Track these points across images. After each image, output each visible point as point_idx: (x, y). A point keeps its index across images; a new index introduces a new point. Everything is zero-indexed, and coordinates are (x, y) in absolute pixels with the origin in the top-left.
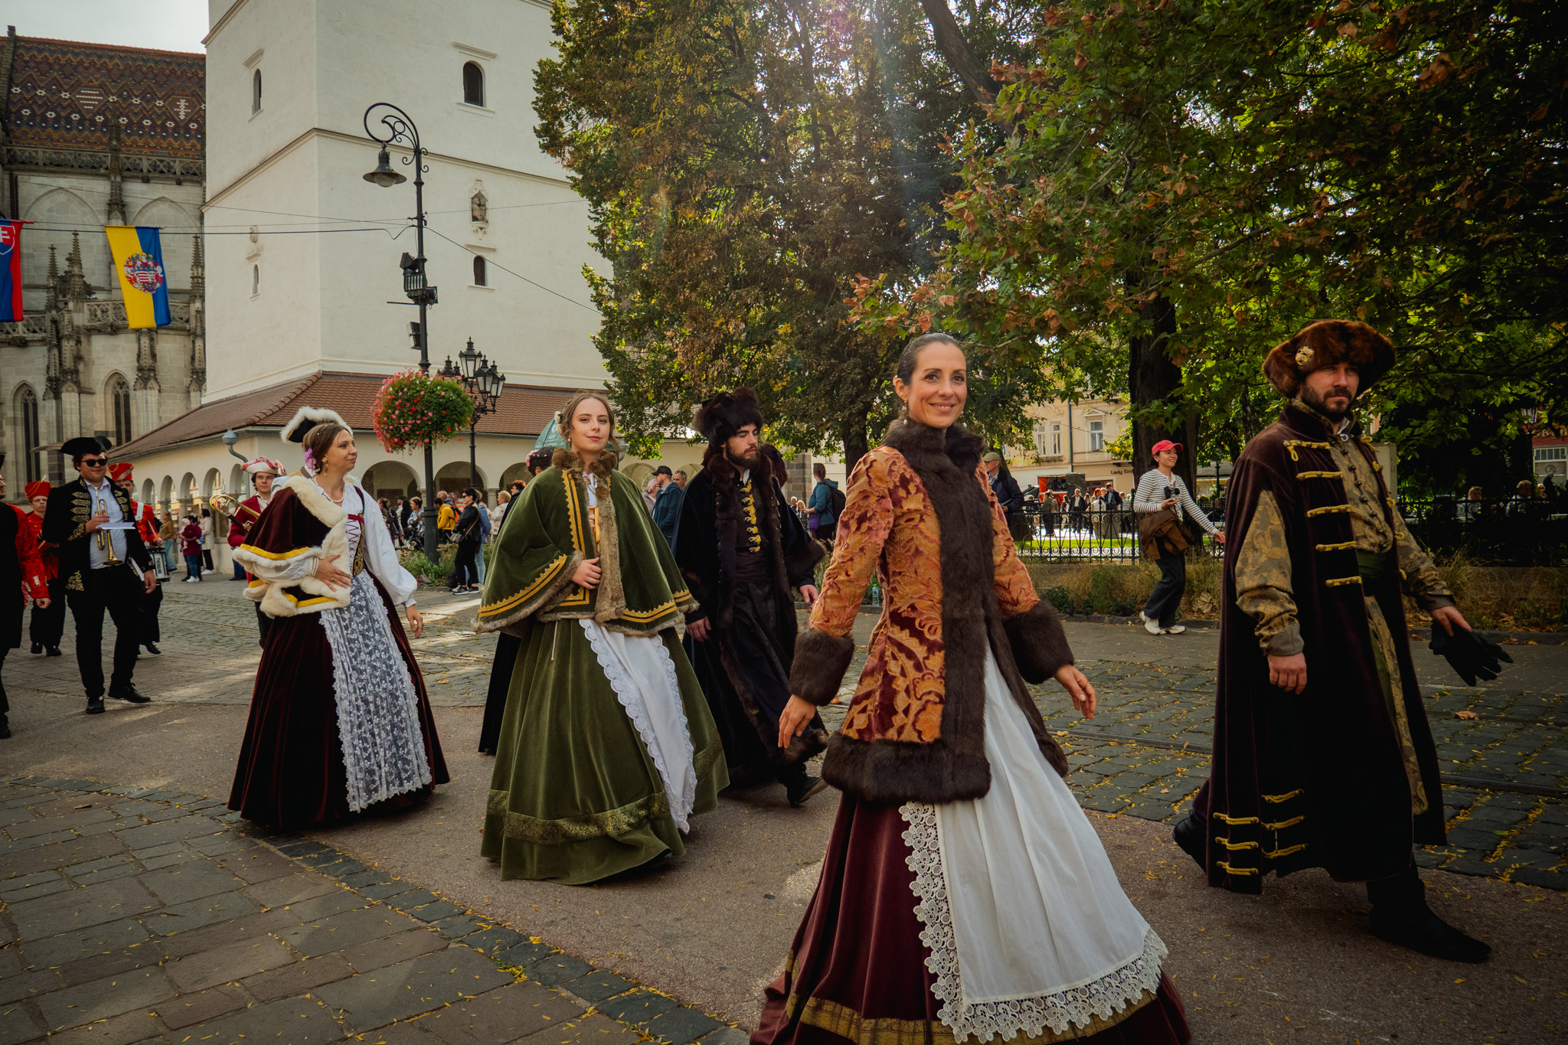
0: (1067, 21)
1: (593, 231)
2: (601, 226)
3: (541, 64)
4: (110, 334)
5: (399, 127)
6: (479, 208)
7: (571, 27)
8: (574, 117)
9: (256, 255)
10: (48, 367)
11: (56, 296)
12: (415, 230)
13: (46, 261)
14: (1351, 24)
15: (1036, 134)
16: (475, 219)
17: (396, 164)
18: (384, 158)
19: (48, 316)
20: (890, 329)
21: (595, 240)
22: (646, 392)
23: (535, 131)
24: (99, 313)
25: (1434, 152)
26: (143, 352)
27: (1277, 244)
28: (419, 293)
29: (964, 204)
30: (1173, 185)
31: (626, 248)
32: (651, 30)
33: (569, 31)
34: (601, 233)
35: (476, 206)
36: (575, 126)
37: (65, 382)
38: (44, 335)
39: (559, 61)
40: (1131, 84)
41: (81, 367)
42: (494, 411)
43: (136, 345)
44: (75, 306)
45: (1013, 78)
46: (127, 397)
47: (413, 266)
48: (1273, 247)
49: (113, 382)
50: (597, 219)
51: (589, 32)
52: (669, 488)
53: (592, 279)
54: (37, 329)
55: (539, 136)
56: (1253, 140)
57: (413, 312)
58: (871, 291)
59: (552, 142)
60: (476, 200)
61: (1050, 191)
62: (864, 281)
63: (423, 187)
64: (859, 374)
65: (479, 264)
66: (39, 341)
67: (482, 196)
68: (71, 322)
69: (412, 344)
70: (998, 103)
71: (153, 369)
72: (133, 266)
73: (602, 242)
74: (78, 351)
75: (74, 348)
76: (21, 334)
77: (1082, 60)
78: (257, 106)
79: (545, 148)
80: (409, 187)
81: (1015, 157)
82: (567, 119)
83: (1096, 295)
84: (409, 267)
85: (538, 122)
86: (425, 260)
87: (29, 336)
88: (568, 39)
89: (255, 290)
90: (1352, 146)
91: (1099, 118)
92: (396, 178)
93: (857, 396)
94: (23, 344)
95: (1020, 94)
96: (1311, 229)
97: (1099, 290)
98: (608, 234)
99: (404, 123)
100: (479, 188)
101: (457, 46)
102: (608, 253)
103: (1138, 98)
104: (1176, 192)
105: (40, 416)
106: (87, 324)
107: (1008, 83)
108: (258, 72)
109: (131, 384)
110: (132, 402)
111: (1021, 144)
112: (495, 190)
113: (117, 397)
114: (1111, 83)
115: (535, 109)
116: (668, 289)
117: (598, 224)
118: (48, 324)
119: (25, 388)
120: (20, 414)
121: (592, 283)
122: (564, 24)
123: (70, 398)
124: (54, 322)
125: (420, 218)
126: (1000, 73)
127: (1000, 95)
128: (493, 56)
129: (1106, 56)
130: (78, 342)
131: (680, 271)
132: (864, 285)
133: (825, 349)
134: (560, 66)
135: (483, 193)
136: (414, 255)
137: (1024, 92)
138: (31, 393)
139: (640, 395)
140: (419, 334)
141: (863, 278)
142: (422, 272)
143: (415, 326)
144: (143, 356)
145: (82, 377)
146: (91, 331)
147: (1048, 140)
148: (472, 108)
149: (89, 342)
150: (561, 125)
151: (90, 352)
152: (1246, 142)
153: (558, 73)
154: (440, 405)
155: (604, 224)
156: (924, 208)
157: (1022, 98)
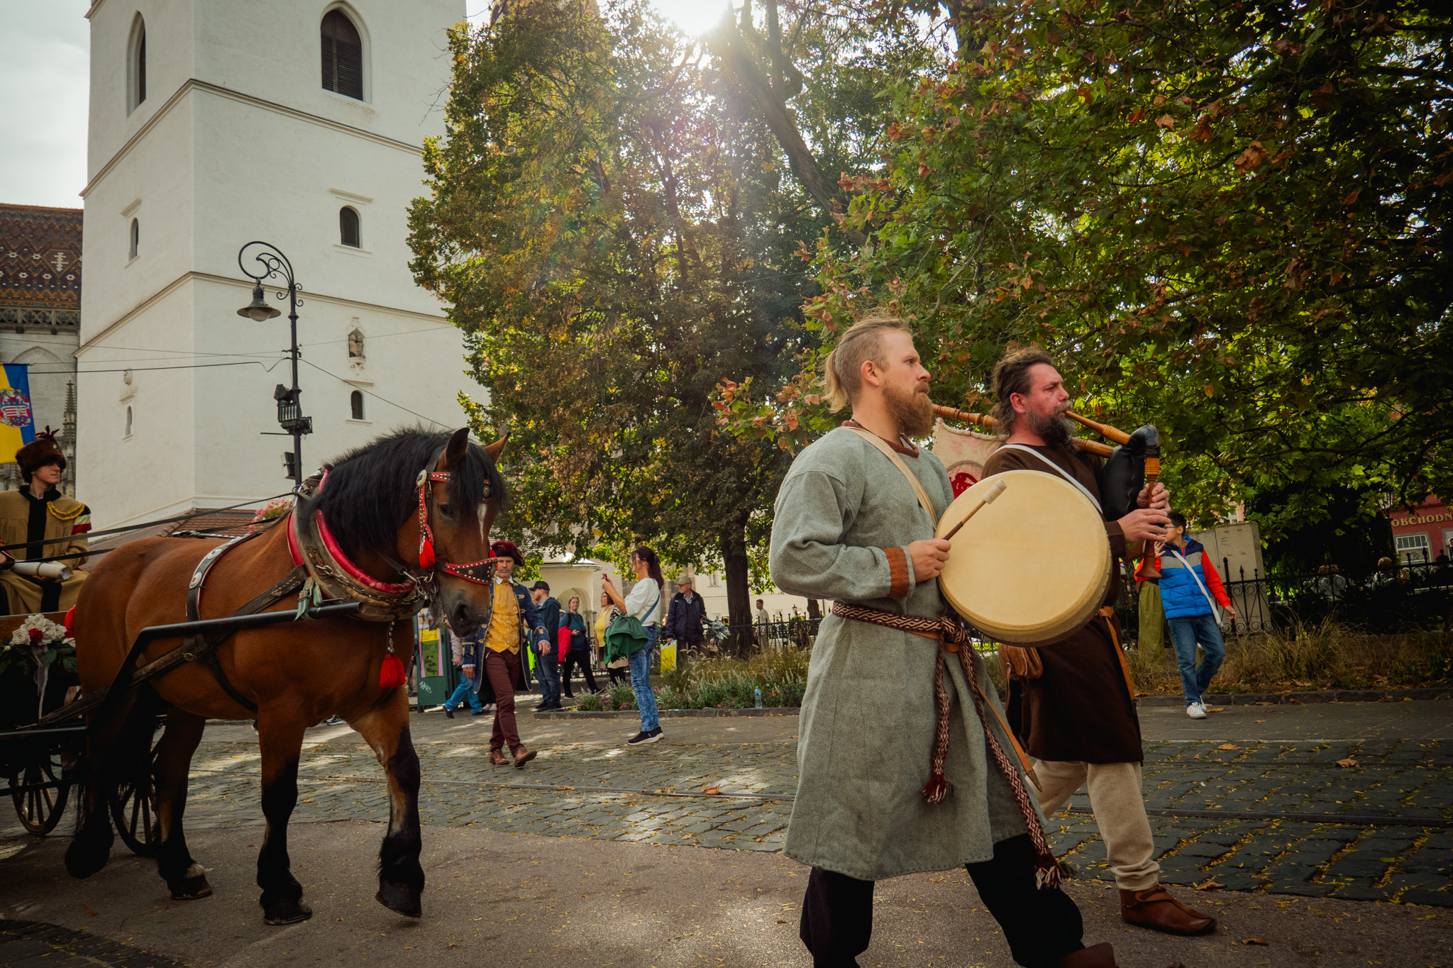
0: (909, 136)
1: (467, 360)
2: (476, 354)
3: (415, 203)
5: (274, 264)
6: (356, 344)
7: (442, 167)
8: (447, 251)
9: (130, 397)
12: (290, 362)
14: (1167, 116)
15: (888, 243)
16: (352, 355)
17: (270, 300)
18: (259, 294)
20: (759, 430)
21: (471, 368)
22: (525, 512)
23: (410, 266)
25: (1260, 239)
27: (1123, 332)
28: (293, 424)
29: (822, 305)
30: (1019, 280)
31: (500, 372)
32: (518, 166)
33: (441, 170)
34: (476, 361)
35: (353, 343)
36: (448, 259)
39: (432, 199)
40: (973, 191)
45: (862, 188)
47: (287, 397)
48: (1120, 334)
50: (472, 348)
51: (459, 170)
52: (546, 603)
53: (468, 406)
55: (414, 271)
56: (1092, 240)
57: (288, 443)
58: (738, 394)
59: (426, 276)
60: (353, 337)
61: (904, 291)
62: (731, 385)
63: (297, 321)
64: (734, 482)
65: (357, 399)
67: (360, 333)
69: (286, 473)
70: (849, 213)
73: (477, 369)
77: (926, 170)
78: (134, 253)
79: (419, 281)
80: (283, 322)
81: (870, 265)
82: (440, 253)
83: (956, 389)
84: (284, 399)
85: (411, 257)
86: (300, 391)
88: (439, 177)
89: (128, 431)
90: (1184, 238)
91: (946, 225)
92: (270, 312)
93: (734, 504)
95: (869, 203)
96: (1153, 316)
97: (958, 385)
98: (483, 361)
99: (278, 260)
100: (356, 325)
101: (334, 192)
102: (484, 380)
103: (981, 205)
104: (1022, 287)
107: (858, 194)
108: (135, 221)
111: (875, 252)
112: (370, 325)
114: (955, 192)
115: (409, 244)
116: (542, 408)
117: (474, 352)
121: (468, 410)
122: (435, 164)
125: (295, 350)
126: (849, 184)
127: (851, 206)
128: (369, 201)
129: (948, 165)
131: (553, 389)
132: (731, 389)
133: (700, 461)
134: (433, 203)
135: (360, 330)
136: (289, 386)
137: (873, 201)
139: (518, 516)
140: (293, 463)
141: (729, 382)
142: (297, 403)
143: (289, 456)
147: (900, 248)
148: (350, 250)
150: (435, 259)
152: (1086, 243)
153: (431, 211)
155: (479, 351)
156: (789, 323)
157: (872, 207)
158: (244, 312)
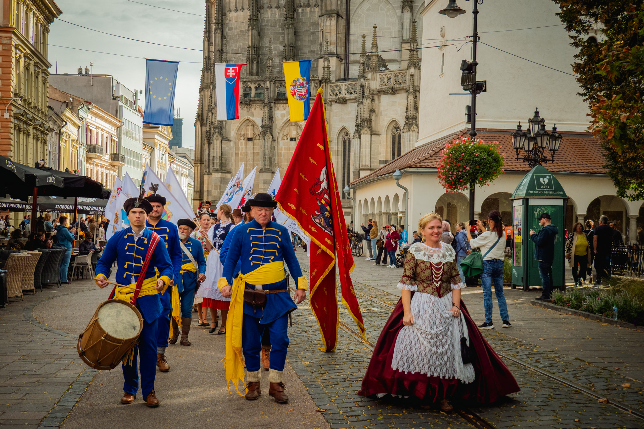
4: (391, 94)
9: (443, 47)
10: (357, 117)
11: (364, 69)
12: (472, 44)
13: (360, 45)
17: (460, 3)
19: (359, 84)
24: (386, 80)
26: (409, 106)
28: (472, 86)
37: (363, 127)
38: (356, 95)
41: (373, 117)
42: (553, 161)
43: (406, 101)
44: (372, 76)
46: (400, 137)
47: (469, 69)
49: (392, 126)
54: (353, 92)
63: (478, 15)
66: (353, 99)
68: (369, 87)
71: (415, 118)
72: (295, 86)
74: (372, 106)
75: (370, 104)
76: (344, 95)
80: (469, 16)
84: (466, 70)
86: (477, 64)
87: (348, 96)
89: (442, 71)
92: (460, 11)
94: (344, 101)
105: (351, 149)
106: (378, 88)
109: (402, 128)
110: (402, 140)
113: (394, 137)
118: (358, 88)
119: (344, 131)
120: (341, 148)
123: (366, 137)
124: (362, 86)
125: (476, 35)
130: (373, 100)
136: (470, 61)
138: (347, 134)
140: (471, 114)
142: (474, 72)
143: (469, 108)
144: (409, 109)
145: (373, 124)
146: (380, 92)
149: (379, 99)
151: (379, 106)
154: (476, 162)
158: (443, 12)
